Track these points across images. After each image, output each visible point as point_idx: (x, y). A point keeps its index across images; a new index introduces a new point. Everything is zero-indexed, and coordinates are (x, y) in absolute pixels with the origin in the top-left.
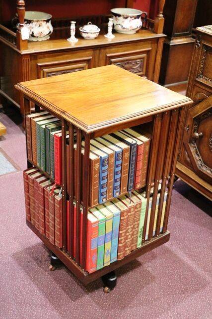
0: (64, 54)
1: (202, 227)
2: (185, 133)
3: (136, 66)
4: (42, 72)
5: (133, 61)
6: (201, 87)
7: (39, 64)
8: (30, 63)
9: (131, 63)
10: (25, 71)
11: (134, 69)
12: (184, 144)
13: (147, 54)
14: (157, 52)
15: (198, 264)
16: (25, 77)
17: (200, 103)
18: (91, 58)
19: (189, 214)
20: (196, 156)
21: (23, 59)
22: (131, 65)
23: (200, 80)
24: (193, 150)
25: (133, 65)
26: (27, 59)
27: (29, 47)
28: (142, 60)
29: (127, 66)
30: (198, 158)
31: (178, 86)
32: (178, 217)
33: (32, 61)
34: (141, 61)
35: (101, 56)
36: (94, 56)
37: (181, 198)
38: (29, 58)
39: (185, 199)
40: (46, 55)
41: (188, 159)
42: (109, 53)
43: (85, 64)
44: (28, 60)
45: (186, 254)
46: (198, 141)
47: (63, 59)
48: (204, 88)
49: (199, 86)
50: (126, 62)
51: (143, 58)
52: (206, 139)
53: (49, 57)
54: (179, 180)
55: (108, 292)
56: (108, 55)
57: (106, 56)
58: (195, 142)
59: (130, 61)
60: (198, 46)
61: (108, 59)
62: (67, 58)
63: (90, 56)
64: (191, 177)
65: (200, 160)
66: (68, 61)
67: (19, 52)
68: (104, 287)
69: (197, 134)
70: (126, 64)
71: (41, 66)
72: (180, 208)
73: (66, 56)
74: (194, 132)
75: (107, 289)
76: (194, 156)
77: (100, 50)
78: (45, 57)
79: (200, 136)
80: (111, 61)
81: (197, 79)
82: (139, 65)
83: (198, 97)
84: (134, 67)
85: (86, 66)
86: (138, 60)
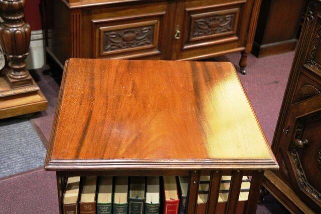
0: (129, 9)
3: (224, 23)
4: (97, 31)
5: (222, 17)
6: (312, 77)
7: (94, 21)
8: (81, 19)
9: (218, 19)
11: (222, 27)
13: (241, 8)
14: (253, 5)
16: (75, 37)
17: (309, 100)
18: (164, 13)
20: (298, 169)
21: (72, 14)
22: (218, 22)
23: (310, 67)
24: (293, 161)
25: (221, 22)
26: (75, 15)
28: (232, 15)
29: (212, 23)
30: (299, 173)
33: (85, 17)
34: (232, 17)
35: (178, 10)
36: (168, 10)
38: (81, 14)
41: (286, 172)
42: (190, 7)
43: (156, 21)
44: (79, 15)
47: (127, 14)
48: (315, 79)
49: (308, 75)
50: (211, 18)
51: (235, 13)
52: (313, 150)
53: (108, 12)
56: (188, 9)
57: (185, 11)
58: (297, 150)
59: (217, 17)
60: (311, 19)
61: (187, 14)
62: (132, 13)
63: (163, 11)
64: (289, 197)
65: (303, 176)
67: (68, 5)
69: (300, 142)
70: (211, 21)
71: (96, 24)
73: (131, 10)
74: (296, 138)
77: (177, 3)
78: (102, 12)
79: (304, 145)
80: (191, 17)
81: (305, 65)
82: (228, 22)
83: (305, 90)
84: (222, 25)
85: (157, 23)
86: (228, 16)
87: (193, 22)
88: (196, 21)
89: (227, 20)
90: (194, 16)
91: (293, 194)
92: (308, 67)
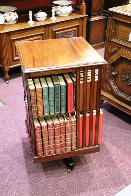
1: (121, 128)
2: (106, 73)
3: (71, 35)
4: (14, 44)
6: (114, 44)
7: (12, 39)
8: (6, 38)
9: (68, 34)
10: (4, 43)
12: (106, 80)
13: (77, 28)
14: (83, 26)
15: (122, 151)
16: (4, 47)
17: (115, 55)
19: (113, 122)
20: (114, 86)
21: (2, 36)
22: (68, 35)
23: (113, 40)
24: (112, 83)
26: (4, 36)
27: (4, 28)
28: (74, 31)
29: (65, 36)
30: (115, 88)
31: (97, 46)
32: (106, 124)
33: (7, 37)
34: (74, 32)
35: (49, 31)
36: (45, 31)
37: (107, 113)
38: (5, 36)
39: (109, 113)
40: (16, 33)
41: (109, 89)
42: (54, 29)
43: (40, 37)
45: (114, 145)
46: (115, 77)
47: (27, 34)
48: (115, 45)
49: (113, 44)
50: (65, 34)
51: (75, 30)
52: (119, 76)
53: (18, 34)
54: (104, 102)
55: (70, 172)
56: (54, 30)
57: (53, 31)
58: (113, 78)
59: (68, 33)
60: (110, 20)
62: (29, 34)
63: (43, 31)
64: (112, 99)
65: (117, 89)
66: (29, 35)
68: (67, 169)
69: (114, 73)
70: (65, 35)
71: (13, 40)
72: (107, 119)
73: (28, 32)
74: (112, 72)
75: (69, 170)
76: (113, 86)
77: (48, 27)
78: (15, 34)
79: (115, 74)
80: (56, 34)
81: (111, 40)
82: (73, 35)
83: (112, 51)
84: (70, 37)
85: (40, 38)
86: (72, 32)
87: (57, 36)
88: (58, 35)
89: (72, 34)
90: (56, 33)
91: (114, 98)
92: (112, 41)
